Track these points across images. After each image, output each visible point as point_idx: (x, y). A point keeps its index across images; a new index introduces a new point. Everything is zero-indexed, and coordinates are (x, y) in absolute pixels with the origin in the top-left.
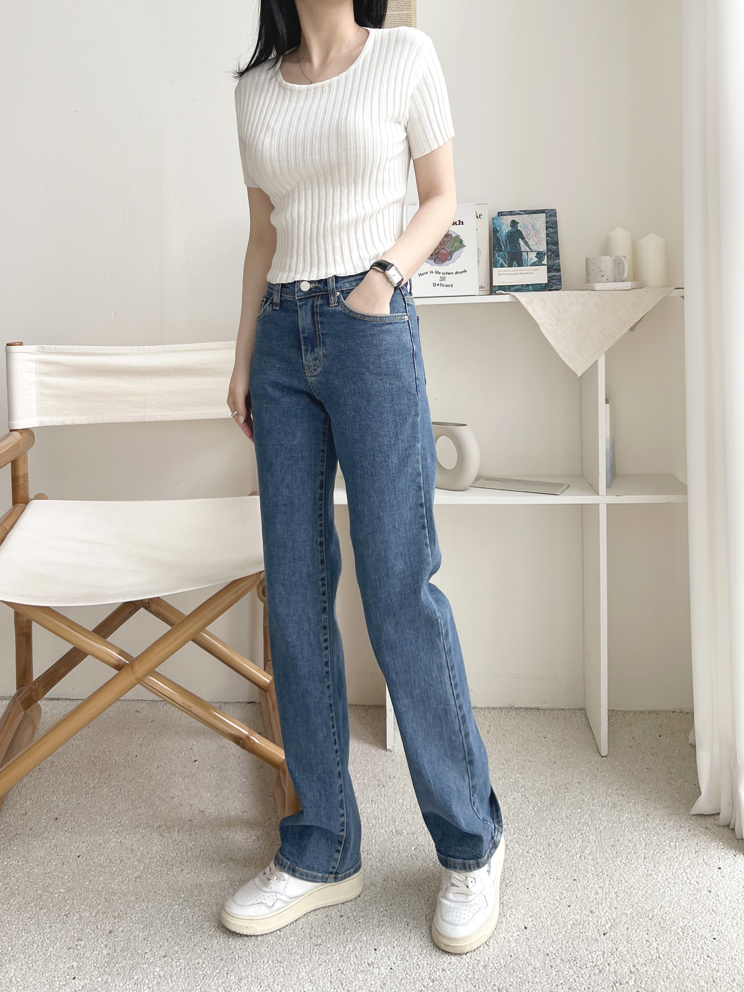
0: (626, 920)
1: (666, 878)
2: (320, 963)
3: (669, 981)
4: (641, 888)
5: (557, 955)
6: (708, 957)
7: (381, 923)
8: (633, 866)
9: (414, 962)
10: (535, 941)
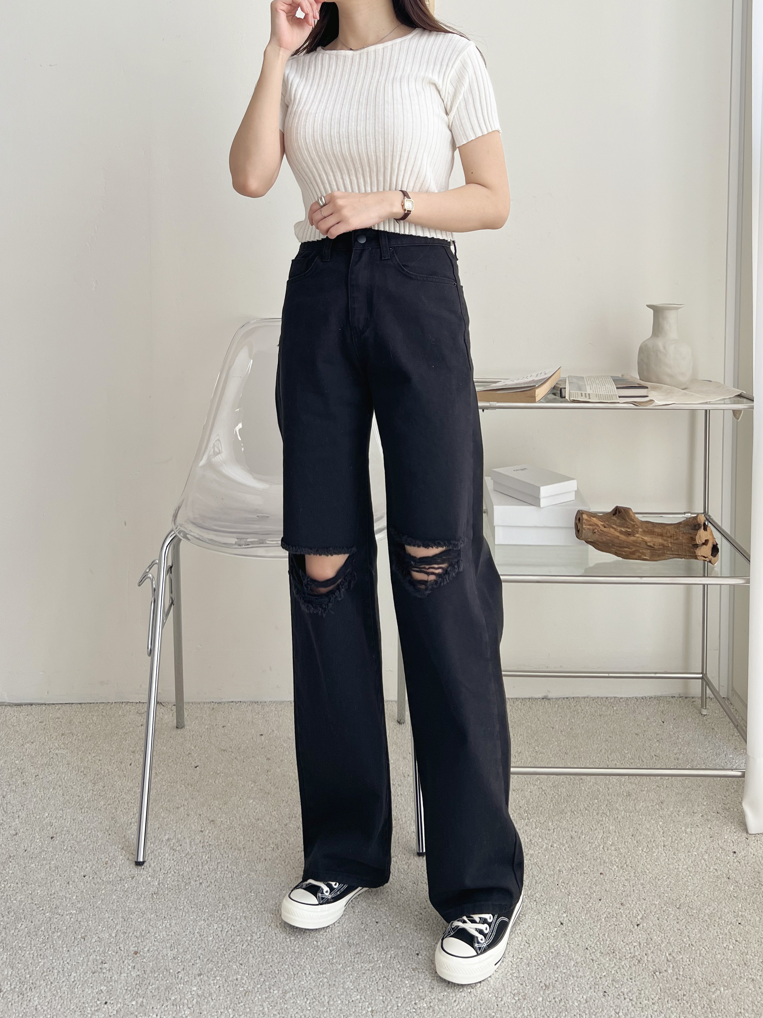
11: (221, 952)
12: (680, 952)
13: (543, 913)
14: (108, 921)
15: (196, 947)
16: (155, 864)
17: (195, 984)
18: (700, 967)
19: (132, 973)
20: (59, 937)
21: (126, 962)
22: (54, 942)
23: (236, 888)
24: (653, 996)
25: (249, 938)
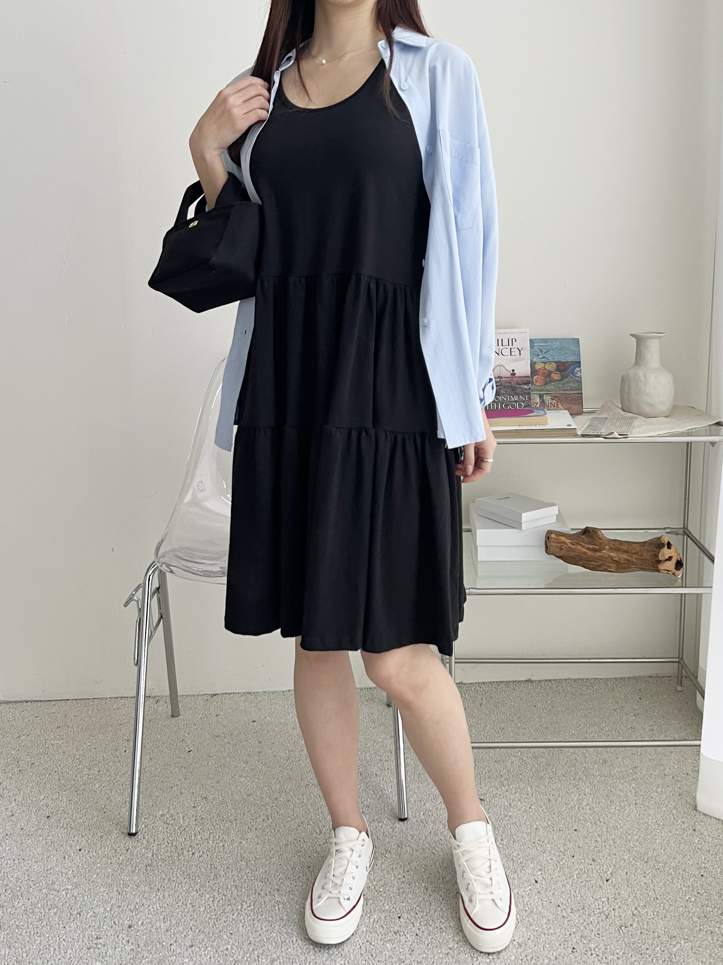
11: (212, 922)
12: (645, 906)
13: (519, 872)
14: (103, 896)
15: (188, 918)
16: (149, 836)
17: (187, 956)
18: (663, 921)
19: (126, 947)
20: (55, 914)
21: (120, 936)
22: (51, 919)
23: (227, 858)
24: (618, 951)
25: (239, 907)
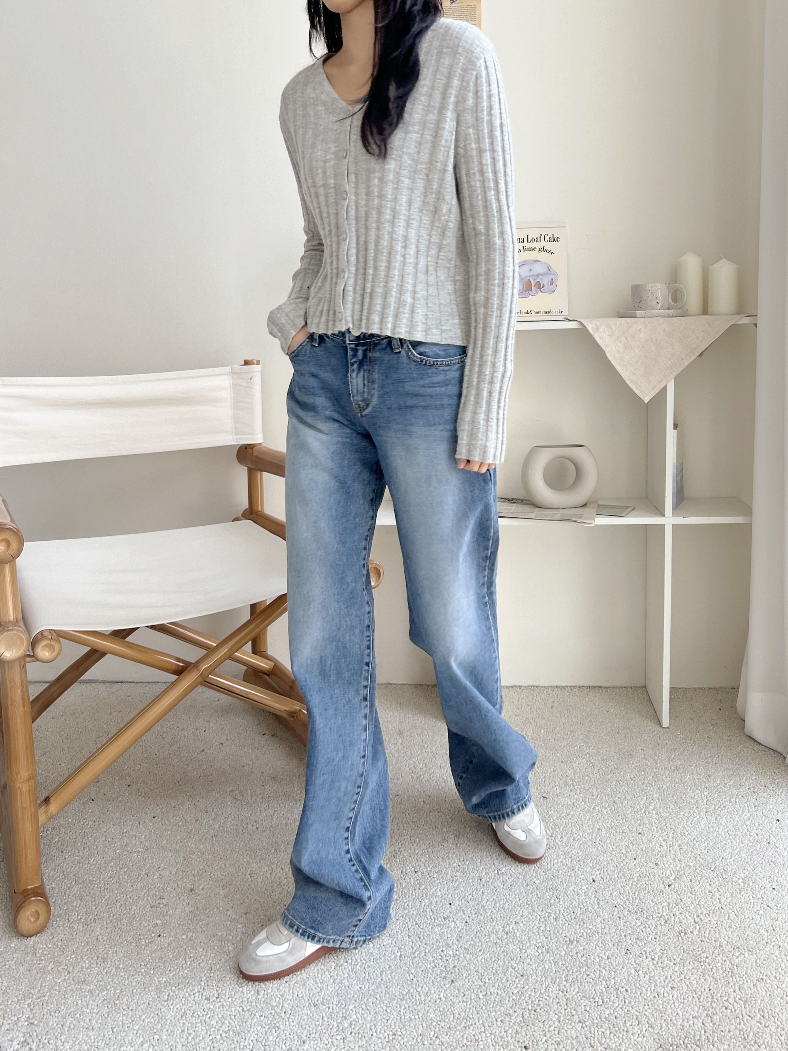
0: (689, 872)
1: (727, 830)
2: (397, 918)
3: (732, 930)
4: (703, 840)
5: (625, 906)
6: (768, 906)
7: (455, 878)
8: (696, 819)
9: (488, 915)
10: (604, 893)
